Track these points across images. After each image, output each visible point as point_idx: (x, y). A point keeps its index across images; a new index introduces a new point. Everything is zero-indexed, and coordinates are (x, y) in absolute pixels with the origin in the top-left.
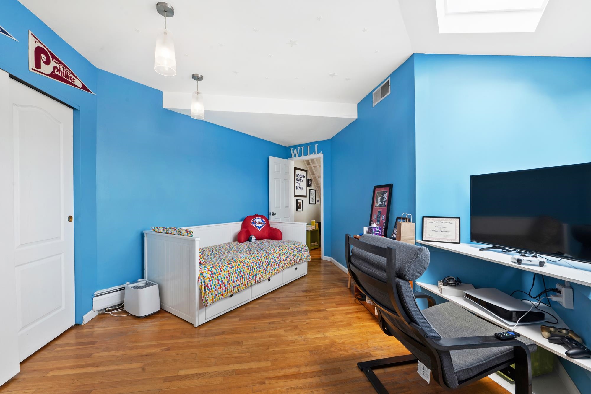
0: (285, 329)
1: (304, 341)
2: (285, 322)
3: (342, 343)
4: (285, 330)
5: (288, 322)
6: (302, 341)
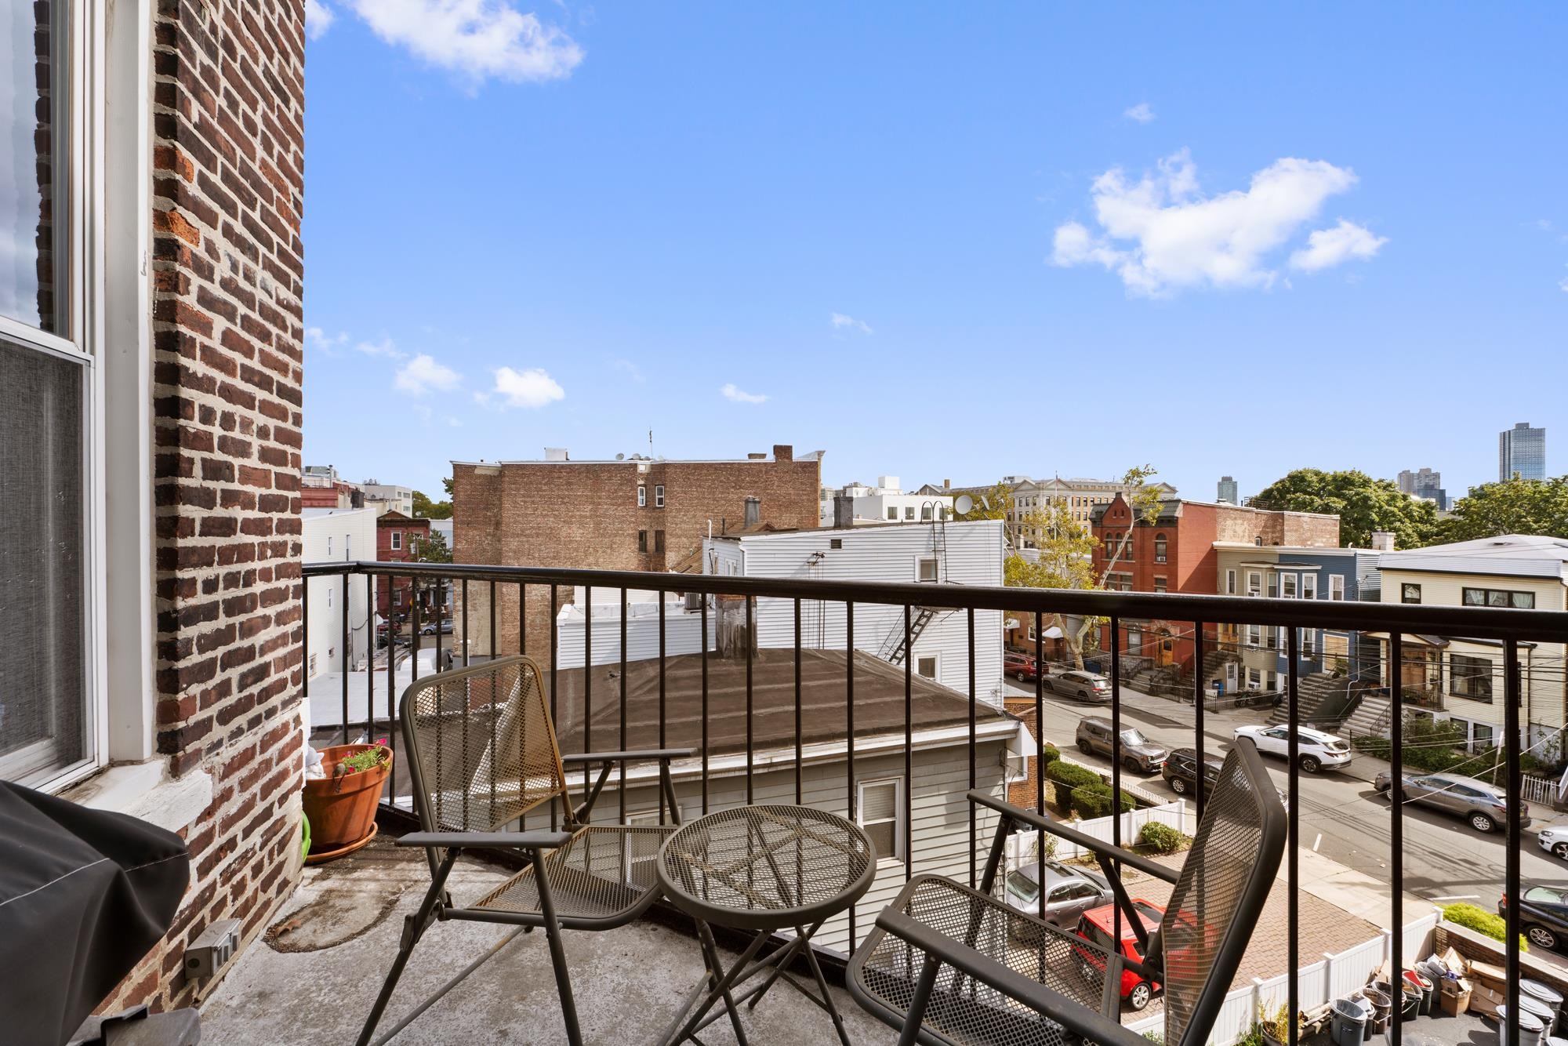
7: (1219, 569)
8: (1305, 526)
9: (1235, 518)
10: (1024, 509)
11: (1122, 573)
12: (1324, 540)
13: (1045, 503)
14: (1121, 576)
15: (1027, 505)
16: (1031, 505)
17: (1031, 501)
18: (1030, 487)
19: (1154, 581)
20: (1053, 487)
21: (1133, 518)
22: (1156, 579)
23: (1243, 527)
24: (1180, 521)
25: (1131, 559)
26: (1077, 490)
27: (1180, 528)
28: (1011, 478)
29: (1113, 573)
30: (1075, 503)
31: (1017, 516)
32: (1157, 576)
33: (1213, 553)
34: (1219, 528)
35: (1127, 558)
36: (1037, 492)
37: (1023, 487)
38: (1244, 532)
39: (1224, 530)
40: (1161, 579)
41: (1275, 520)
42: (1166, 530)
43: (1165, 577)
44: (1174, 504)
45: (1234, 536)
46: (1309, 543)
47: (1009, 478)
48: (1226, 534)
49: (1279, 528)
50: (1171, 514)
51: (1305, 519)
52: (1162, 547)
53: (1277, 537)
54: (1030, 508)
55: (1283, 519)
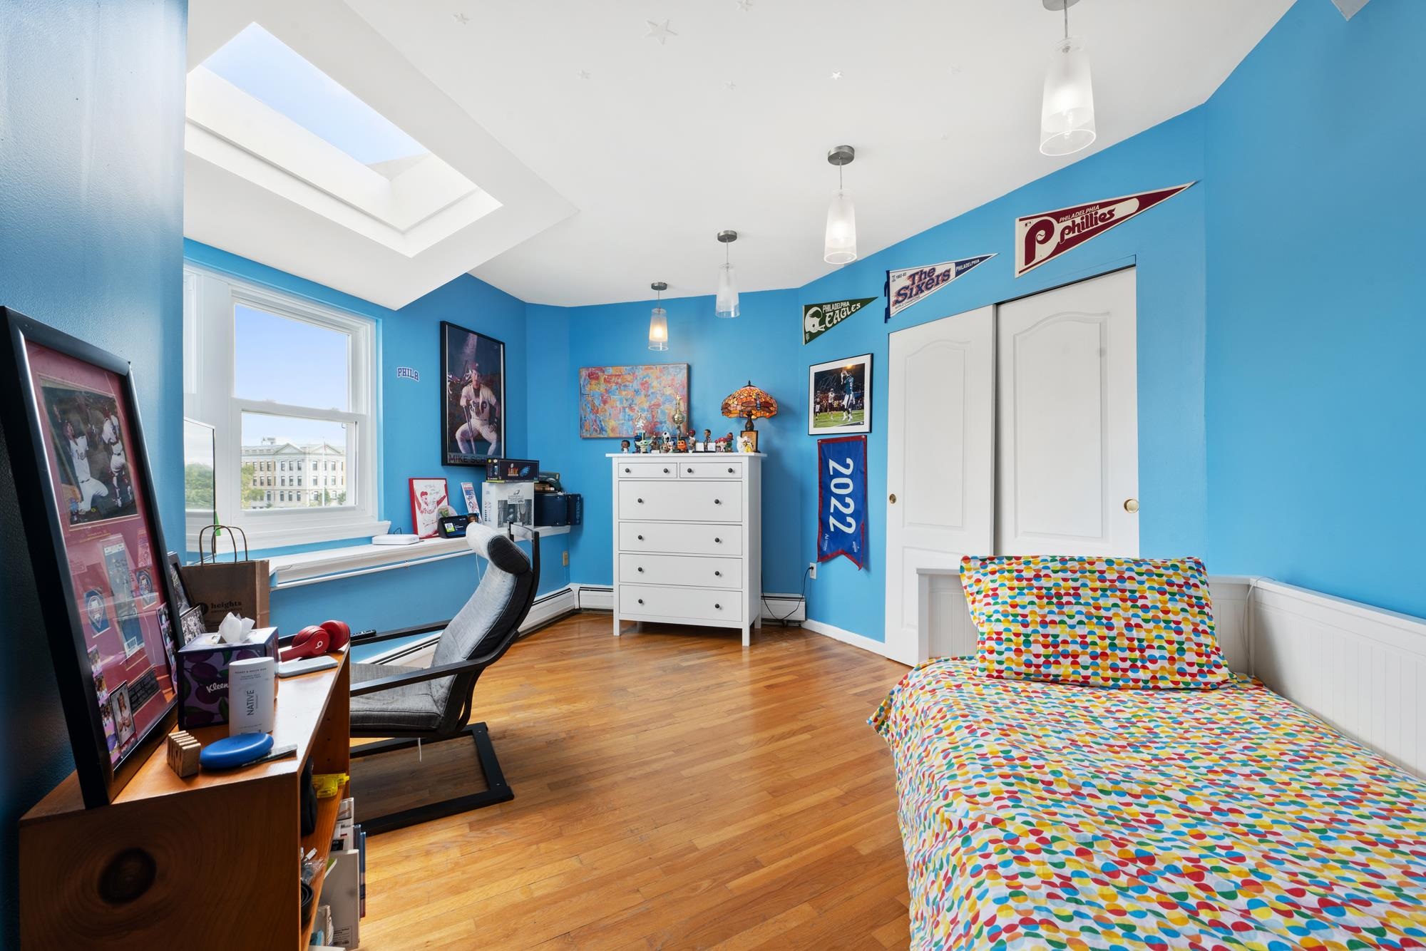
0: (696, 853)
1: (633, 829)
2: (715, 880)
3: (530, 845)
4: (696, 849)
5: (706, 884)
6: (637, 829)
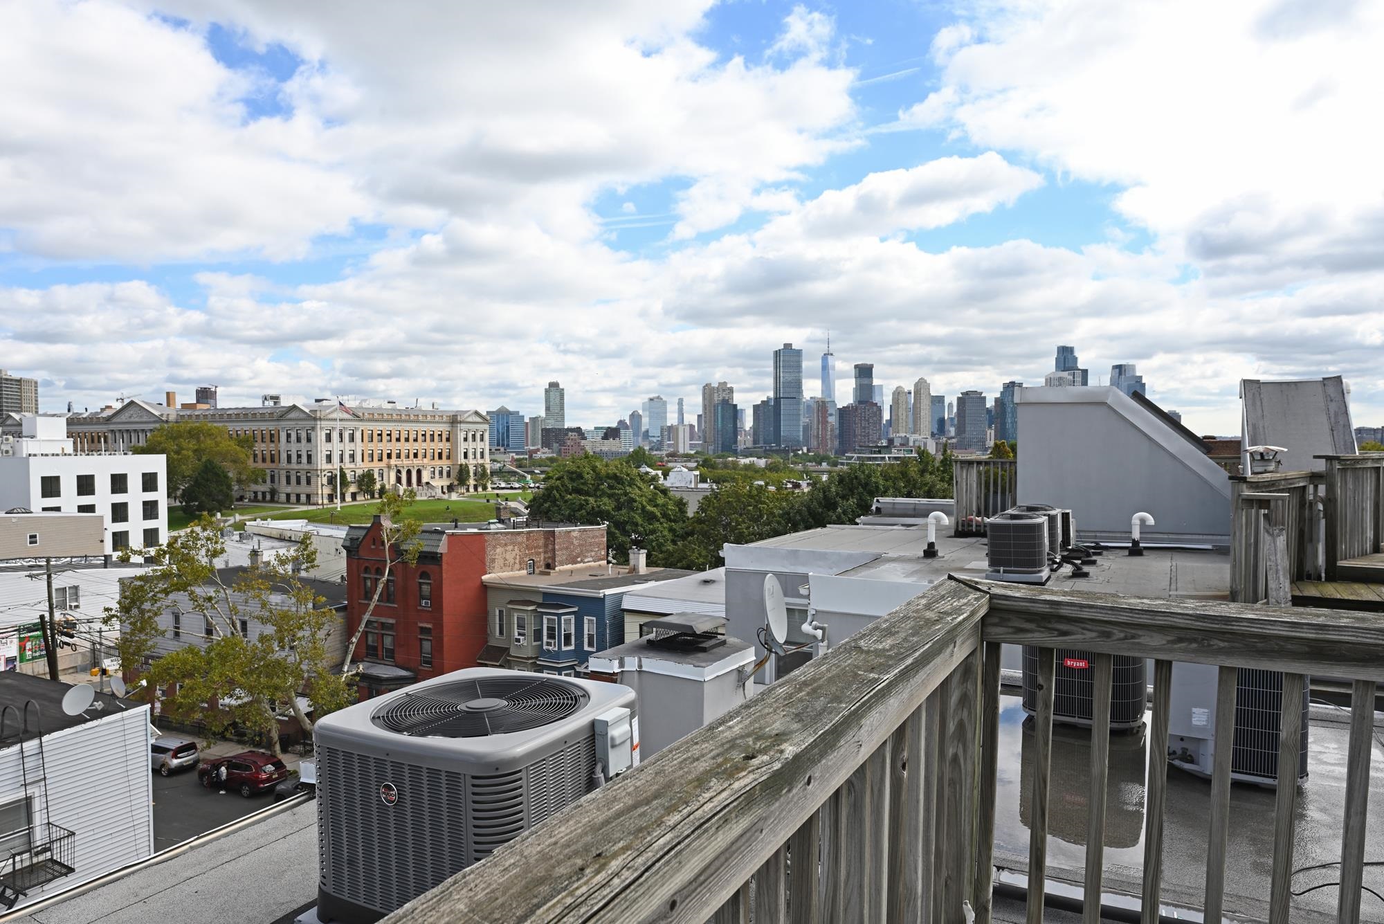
7: (489, 608)
8: (576, 542)
9: (506, 545)
10: (294, 447)
11: (383, 620)
12: (593, 554)
13: (324, 438)
14: (382, 623)
15: (299, 440)
16: (304, 441)
17: (303, 435)
18: (302, 416)
19: (418, 630)
20: (334, 416)
21: (389, 561)
22: (422, 628)
23: (514, 553)
24: (444, 559)
25: (393, 603)
26: (369, 420)
27: (444, 566)
28: (275, 398)
29: (373, 619)
30: (366, 438)
31: (284, 456)
32: (421, 625)
33: (485, 587)
34: (488, 559)
35: (388, 601)
36: (310, 423)
37: (293, 415)
38: (515, 558)
39: (493, 561)
40: (426, 628)
41: (546, 539)
42: (430, 568)
43: (429, 626)
44: (435, 536)
45: (505, 565)
46: (579, 559)
47: (272, 398)
48: (496, 564)
49: (550, 547)
50: (434, 550)
51: (575, 534)
52: (426, 588)
53: (549, 558)
54: (304, 447)
55: (554, 538)
